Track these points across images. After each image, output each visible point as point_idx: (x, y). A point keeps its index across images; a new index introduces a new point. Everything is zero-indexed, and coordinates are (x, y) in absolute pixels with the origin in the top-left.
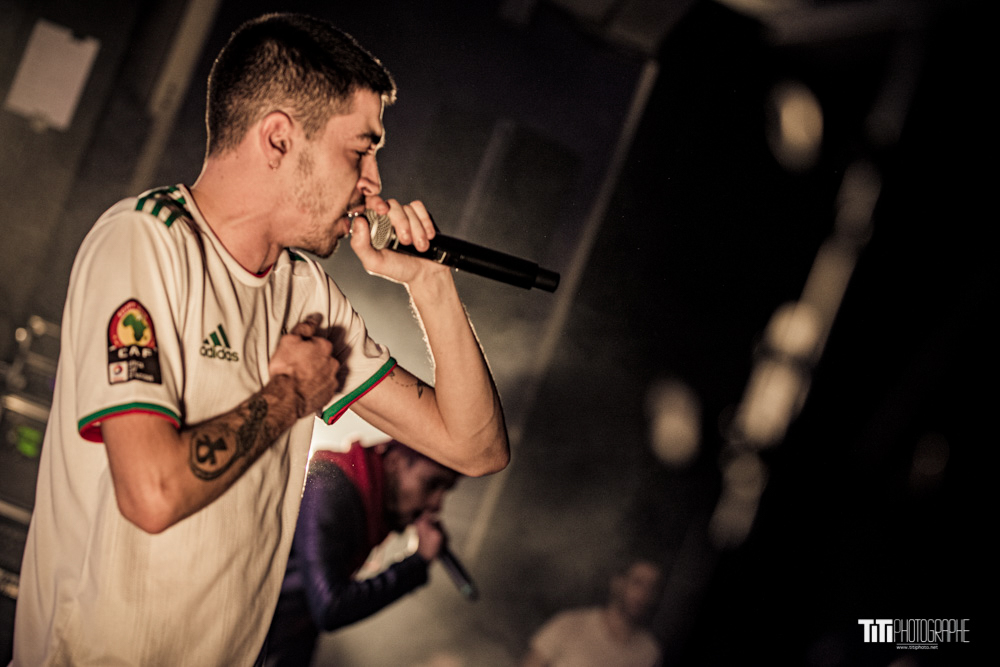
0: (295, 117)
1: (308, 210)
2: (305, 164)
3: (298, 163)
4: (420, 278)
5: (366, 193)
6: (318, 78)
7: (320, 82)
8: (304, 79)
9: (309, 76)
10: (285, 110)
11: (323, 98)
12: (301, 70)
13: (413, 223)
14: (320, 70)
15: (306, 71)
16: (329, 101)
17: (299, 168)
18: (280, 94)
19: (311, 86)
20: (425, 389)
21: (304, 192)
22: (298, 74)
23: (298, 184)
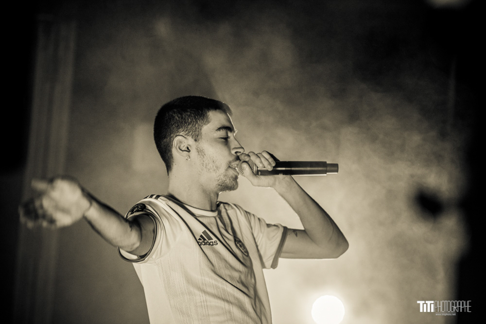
0: (186, 135)
1: (212, 170)
2: (200, 151)
3: (197, 153)
4: (277, 183)
5: (238, 154)
6: (187, 115)
7: (189, 116)
8: (182, 118)
9: (184, 116)
10: (181, 134)
11: (194, 122)
12: (179, 115)
13: (263, 160)
14: (187, 112)
15: (181, 114)
16: (197, 122)
17: (199, 154)
18: (175, 129)
19: (186, 119)
20: (297, 232)
21: (206, 163)
22: (179, 118)
23: (202, 162)
